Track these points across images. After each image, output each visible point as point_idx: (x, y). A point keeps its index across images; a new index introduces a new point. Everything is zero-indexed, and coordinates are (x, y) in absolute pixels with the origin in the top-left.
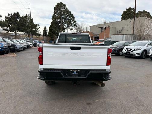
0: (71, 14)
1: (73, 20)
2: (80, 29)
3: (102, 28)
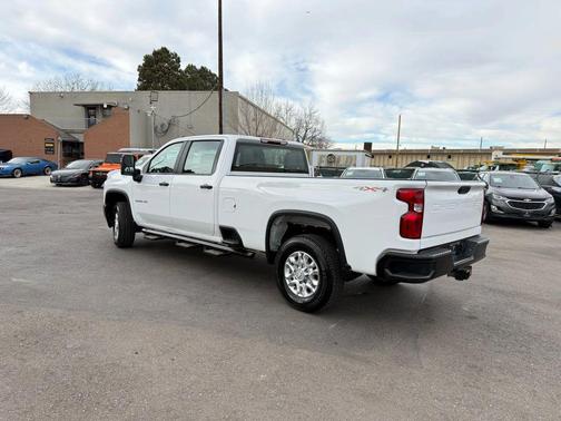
3: (91, 109)
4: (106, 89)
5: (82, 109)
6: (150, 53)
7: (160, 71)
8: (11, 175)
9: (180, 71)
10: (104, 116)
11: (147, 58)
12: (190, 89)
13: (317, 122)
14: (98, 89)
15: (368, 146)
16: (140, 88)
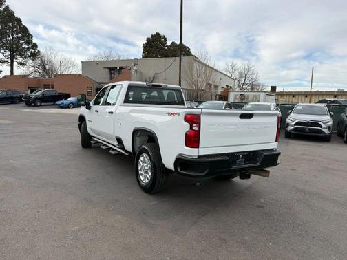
0: (21, 24)
1: (29, 42)
2: (47, 67)
3: (112, 70)
4: (125, 59)
5: (107, 70)
6: (150, 36)
7: (155, 46)
8: (67, 107)
9: (167, 46)
10: (119, 74)
11: (148, 39)
12: (172, 56)
13: (253, 74)
14: (121, 59)
15: (273, 89)
16: (143, 58)
